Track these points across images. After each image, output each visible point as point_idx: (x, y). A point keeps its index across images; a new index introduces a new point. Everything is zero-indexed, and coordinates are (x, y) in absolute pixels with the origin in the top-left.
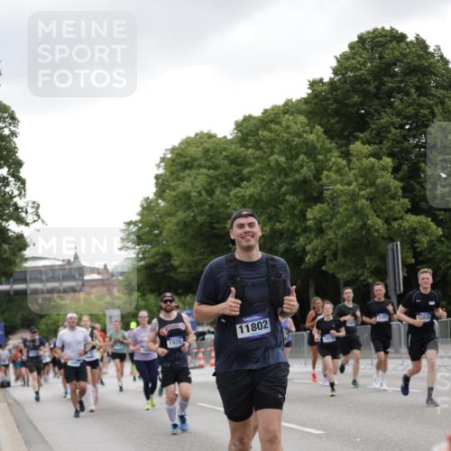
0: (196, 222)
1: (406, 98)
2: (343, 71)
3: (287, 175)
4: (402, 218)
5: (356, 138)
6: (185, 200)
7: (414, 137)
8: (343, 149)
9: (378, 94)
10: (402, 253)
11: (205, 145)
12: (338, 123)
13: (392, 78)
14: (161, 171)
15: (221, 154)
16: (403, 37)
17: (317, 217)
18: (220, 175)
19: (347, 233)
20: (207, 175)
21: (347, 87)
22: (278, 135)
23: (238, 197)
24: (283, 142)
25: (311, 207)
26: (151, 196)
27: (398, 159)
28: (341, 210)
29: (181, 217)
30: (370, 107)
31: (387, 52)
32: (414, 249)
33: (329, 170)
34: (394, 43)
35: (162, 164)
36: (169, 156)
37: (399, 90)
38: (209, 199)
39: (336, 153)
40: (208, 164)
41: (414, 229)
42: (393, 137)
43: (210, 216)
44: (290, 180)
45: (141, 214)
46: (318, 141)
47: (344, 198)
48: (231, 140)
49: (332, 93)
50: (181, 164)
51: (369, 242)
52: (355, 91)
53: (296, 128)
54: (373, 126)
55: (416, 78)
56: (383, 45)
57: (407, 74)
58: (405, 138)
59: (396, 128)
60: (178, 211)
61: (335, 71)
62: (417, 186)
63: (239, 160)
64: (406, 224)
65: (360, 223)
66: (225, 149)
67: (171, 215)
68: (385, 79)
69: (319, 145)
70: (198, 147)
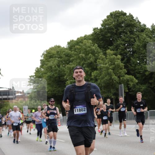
0: (54, 76)
1: (126, 35)
2: (105, 25)
3: (85, 61)
4: (124, 76)
5: (109, 48)
6: (50, 69)
7: (129, 48)
8: (104, 52)
9: (117, 33)
10: (124, 88)
11: (57, 50)
12: (103, 43)
13: (121, 28)
14: (42, 58)
15: (63, 53)
16: (125, 14)
17: (95, 75)
18: (62, 60)
19: (105, 81)
20: (58, 60)
21: (106, 30)
22: (82, 47)
23: (68, 68)
24: (84, 49)
25: (93, 72)
26: (39, 67)
27: (123, 56)
28: (103, 73)
29: (49, 74)
30: (114, 37)
31: (120, 19)
32: (128, 87)
33: (100, 59)
34: (122, 16)
35: (43, 56)
36: (45, 53)
37: (124, 32)
38: (58, 68)
39: (102, 53)
40: (58, 56)
41: (128, 80)
42: (121, 48)
43: (59, 74)
44: (86, 62)
45: (35, 73)
46: (96, 49)
47: (104, 69)
48: (66, 48)
49: (101, 33)
50: (49, 56)
51: (113, 84)
52: (109, 32)
53: (88, 45)
54: (115, 44)
55: (129, 28)
56: (119, 16)
57: (126, 27)
58: (126, 48)
59: (122, 45)
60: (48, 72)
61: (102, 25)
62: (129, 66)
63: (69, 55)
64: (125, 78)
65: (109, 78)
66: (64, 52)
67: (46, 73)
68: (119, 28)
69: (96, 51)
70: (55, 50)
